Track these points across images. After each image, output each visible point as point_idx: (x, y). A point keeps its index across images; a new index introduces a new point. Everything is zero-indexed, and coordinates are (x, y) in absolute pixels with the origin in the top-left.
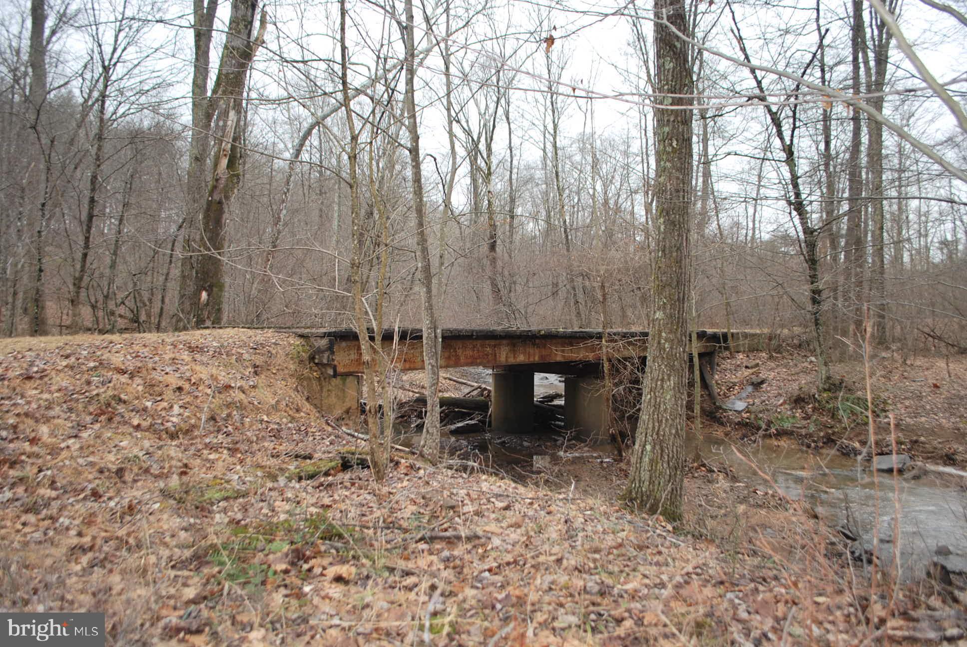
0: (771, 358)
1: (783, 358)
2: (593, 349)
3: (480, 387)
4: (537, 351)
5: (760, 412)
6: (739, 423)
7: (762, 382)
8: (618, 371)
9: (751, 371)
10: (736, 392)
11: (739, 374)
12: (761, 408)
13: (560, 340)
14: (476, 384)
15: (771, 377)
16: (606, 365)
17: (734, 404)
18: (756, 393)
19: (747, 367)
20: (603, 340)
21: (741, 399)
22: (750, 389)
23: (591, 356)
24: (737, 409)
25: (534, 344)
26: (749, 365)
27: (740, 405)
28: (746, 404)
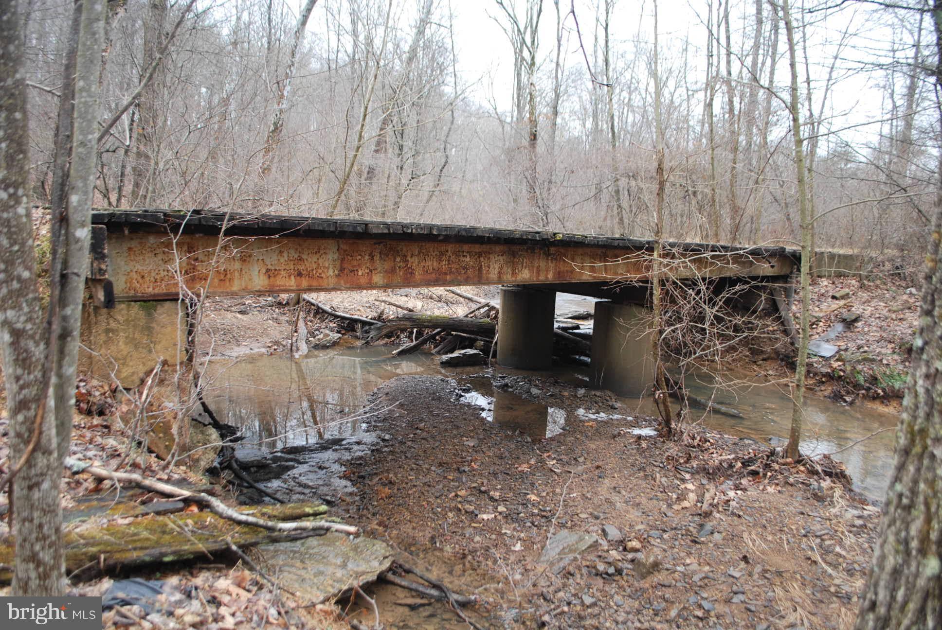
0: (862, 286)
1: (877, 287)
2: (637, 267)
3: (487, 305)
4: (552, 265)
5: (859, 362)
6: (827, 375)
7: (856, 320)
8: (673, 301)
9: (842, 303)
10: (820, 330)
11: (824, 306)
12: (859, 356)
13: (588, 250)
14: (483, 301)
15: (868, 313)
16: (657, 292)
17: (818, 346)
18: (849, 334)
19: (834, 297)
20: (655, 254)
21: (828, 341)
22: (840, 327)
23: (634, 277)
24: (823, 354)
25: (548, 255)
26: (838, 295)
27: (828, 350)
28: (836, 349)
